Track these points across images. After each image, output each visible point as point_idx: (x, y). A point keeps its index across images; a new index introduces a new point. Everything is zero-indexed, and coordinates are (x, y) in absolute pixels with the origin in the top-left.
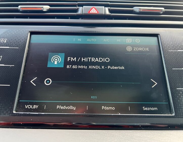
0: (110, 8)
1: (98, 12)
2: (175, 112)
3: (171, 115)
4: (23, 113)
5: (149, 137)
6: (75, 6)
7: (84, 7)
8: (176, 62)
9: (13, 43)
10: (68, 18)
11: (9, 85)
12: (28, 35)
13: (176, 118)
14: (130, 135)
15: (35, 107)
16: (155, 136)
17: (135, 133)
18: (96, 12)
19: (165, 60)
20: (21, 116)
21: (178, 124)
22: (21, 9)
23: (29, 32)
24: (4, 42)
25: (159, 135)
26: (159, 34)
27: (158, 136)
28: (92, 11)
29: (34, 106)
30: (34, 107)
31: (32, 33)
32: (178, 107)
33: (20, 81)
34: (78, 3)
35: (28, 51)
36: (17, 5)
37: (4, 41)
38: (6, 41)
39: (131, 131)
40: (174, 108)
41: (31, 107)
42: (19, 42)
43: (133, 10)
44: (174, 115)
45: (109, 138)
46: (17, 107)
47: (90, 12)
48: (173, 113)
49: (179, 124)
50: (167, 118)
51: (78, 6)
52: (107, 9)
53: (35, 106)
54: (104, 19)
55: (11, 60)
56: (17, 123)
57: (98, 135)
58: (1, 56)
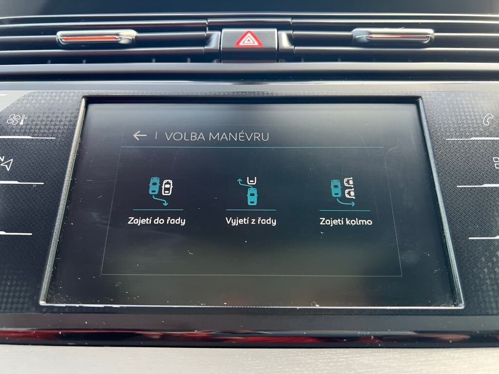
0: (291, 32)
1: (260, 43)
2: (466, 300)
3: (456, 308)
4: (64, 305)
5: (394, 365)
6: (202, 28)
7: (224, 30)
8: (466, 168)
9: (43, 127)
10: (185, 61)
11: (31, 234)
12: (80, 106)
13: (468, 315)
14: (343, 361)
16: (410, 364)
17: (357, 357)
18: (256, 44)
19: (436, 164)
20: (59, 313)
21: (474, 331)
22: (64, 40)
23: (83, 97)
24: (18, 124)
25: (423, 359)
26: (421, 97)
27: (419, 363)
28: (246, 42)
31: (91, 100)
32: (472, 287)
33: (57, 224)
34: (209, 21)
35: (81, 145)
36: (54, 31)
37: (20, 121)
38: (24, 121)
39: (346, 352)
40: (463, 288)
42: (58, 123)
43: (352, 36)
44: (461, 307)
45: (287, 370)
46: (48, 291)
47: (241, 44)
48: (461, 302)
49: (476, 332)
50: (445, 315)
51: (209, 30)
52: (284, 35)
54: (278, 62)
55: (35, 168)
56: (50, 331)
57: (258, 361)
58: (10, 159)
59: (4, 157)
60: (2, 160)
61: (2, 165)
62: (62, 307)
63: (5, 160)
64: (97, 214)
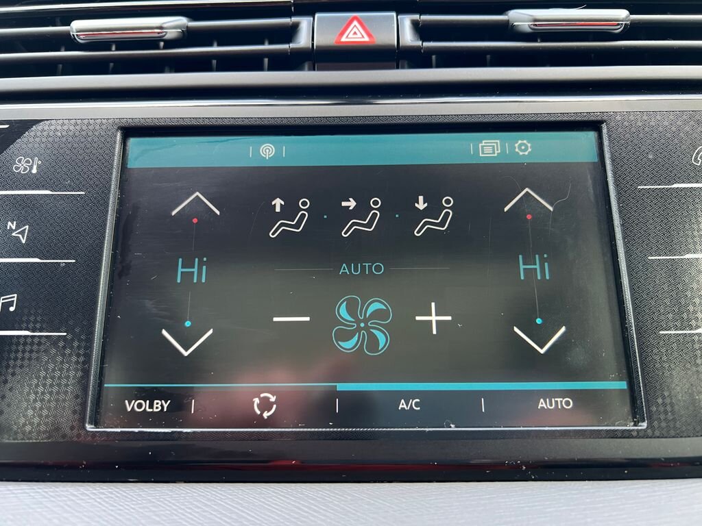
2: (649, 418)
3: (636, 428)
5: (551, 509)
8: (664, 231)
10: (260, 67)
11: (65, 334)
12: (115, 142)
13: (650, 438)
14: (486, 505)
15: (159, 406)
16: (571, 508)
17: (503, 497)
19: (622, 225)
22: (82, 37)
23: (119, 129)
24: (30, 172)
26: (605, 121)
27: (583, 507)
29: (156, 401)
30: (157, 408)
31: (131, 131)
37: (31, 167)
38: (39, 167)
41: (146, 405)
43: (508, 21)
44: (643, 426)
49: (659, 459)
50: (621, 437)
51: (295, 14)
52: (406, 21)
53: (157, 404)
55: (60, 238)
58: (24, 226)
59: (15, 222)
60: (14, 227)
61: (14, 234)
62: (117, 432)
63: (18, 227)
64: (151, 302)
